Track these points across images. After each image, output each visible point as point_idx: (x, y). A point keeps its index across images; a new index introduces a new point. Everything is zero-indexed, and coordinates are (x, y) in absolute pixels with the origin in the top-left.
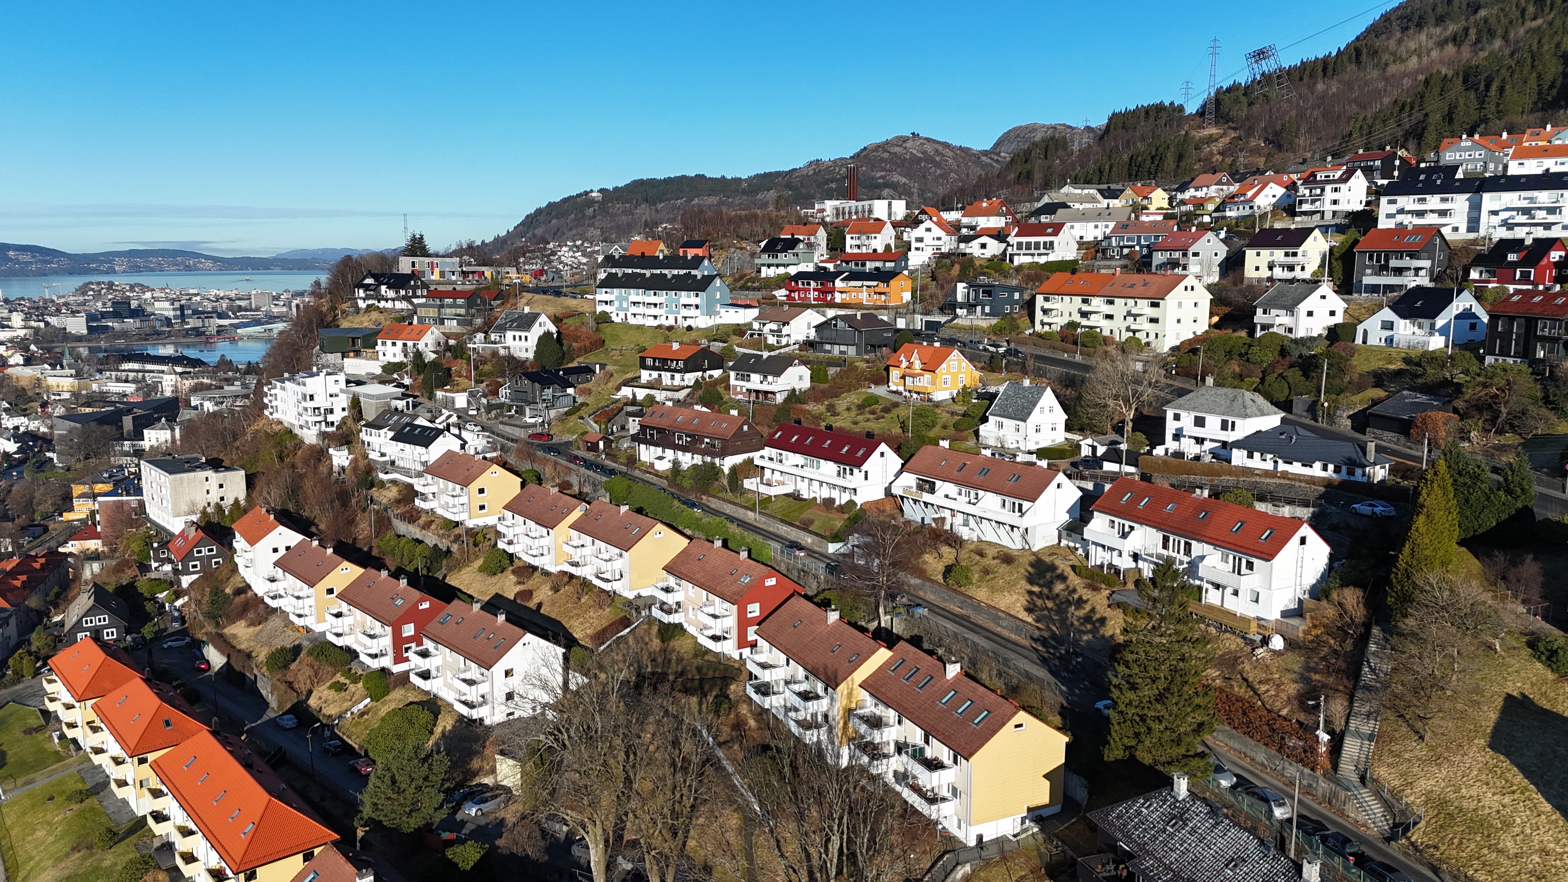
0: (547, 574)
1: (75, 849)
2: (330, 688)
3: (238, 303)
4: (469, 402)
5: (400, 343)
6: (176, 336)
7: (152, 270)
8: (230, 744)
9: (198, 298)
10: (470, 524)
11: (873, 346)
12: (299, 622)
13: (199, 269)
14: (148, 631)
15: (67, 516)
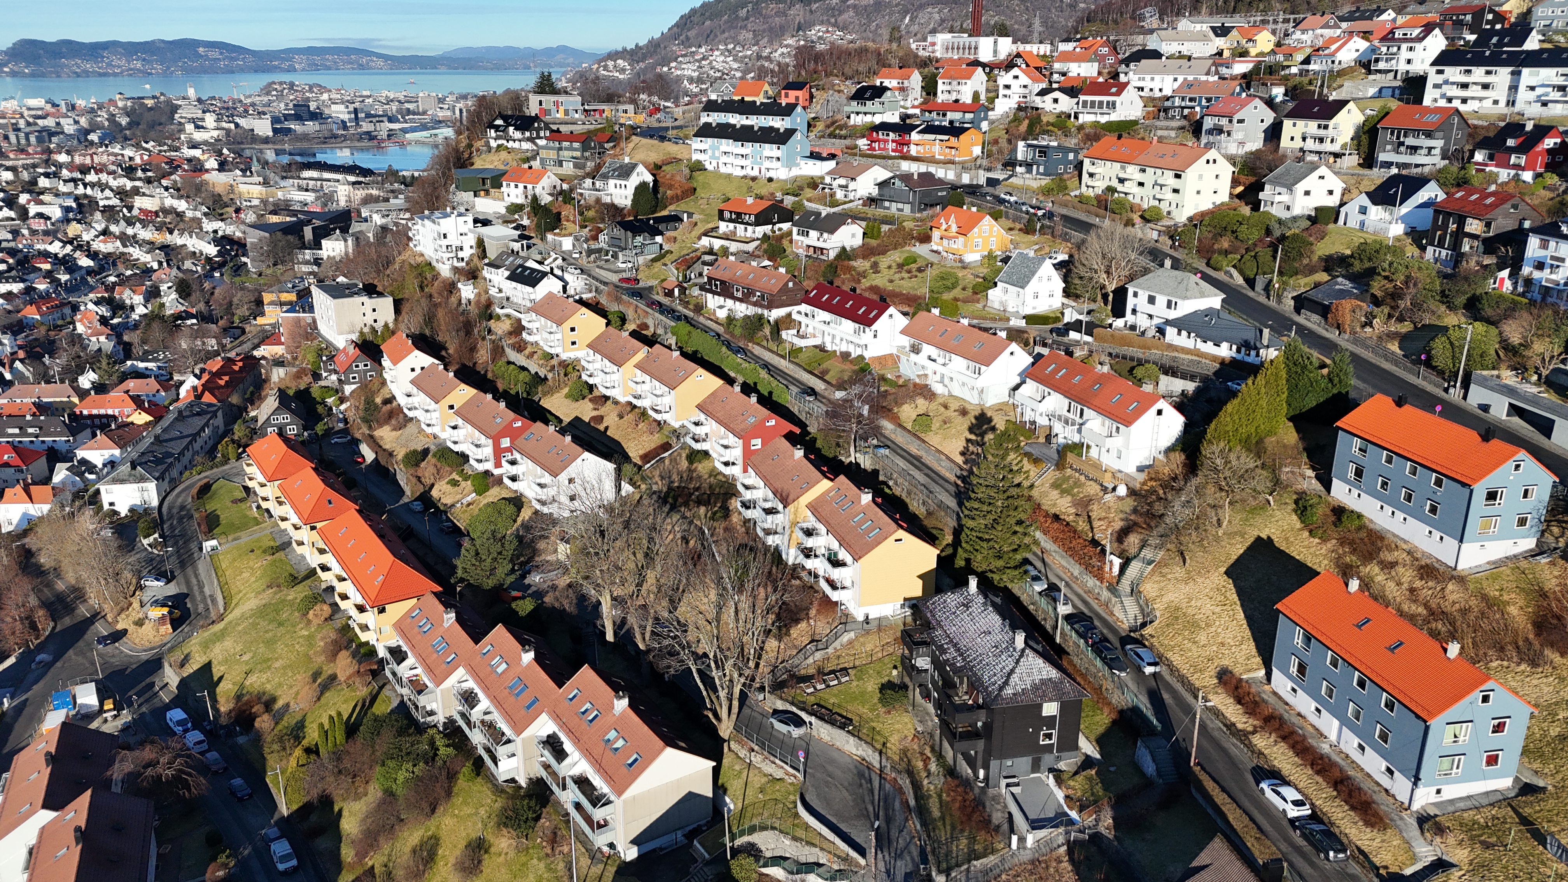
0: (616, 403)
1: (269, 587)
2: (448, 483)
3: (407, 105)
4: (574, 245)
5: (521, 186)
6: (352, 140)
7: (329, 68)
8: (371, 520)
9: (371, 100)
10: (564, 356)
11: (926, 205)
12: (429, 430)
13: (371, 68)
14: (320, 428)
15: (260, 321)
